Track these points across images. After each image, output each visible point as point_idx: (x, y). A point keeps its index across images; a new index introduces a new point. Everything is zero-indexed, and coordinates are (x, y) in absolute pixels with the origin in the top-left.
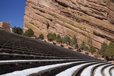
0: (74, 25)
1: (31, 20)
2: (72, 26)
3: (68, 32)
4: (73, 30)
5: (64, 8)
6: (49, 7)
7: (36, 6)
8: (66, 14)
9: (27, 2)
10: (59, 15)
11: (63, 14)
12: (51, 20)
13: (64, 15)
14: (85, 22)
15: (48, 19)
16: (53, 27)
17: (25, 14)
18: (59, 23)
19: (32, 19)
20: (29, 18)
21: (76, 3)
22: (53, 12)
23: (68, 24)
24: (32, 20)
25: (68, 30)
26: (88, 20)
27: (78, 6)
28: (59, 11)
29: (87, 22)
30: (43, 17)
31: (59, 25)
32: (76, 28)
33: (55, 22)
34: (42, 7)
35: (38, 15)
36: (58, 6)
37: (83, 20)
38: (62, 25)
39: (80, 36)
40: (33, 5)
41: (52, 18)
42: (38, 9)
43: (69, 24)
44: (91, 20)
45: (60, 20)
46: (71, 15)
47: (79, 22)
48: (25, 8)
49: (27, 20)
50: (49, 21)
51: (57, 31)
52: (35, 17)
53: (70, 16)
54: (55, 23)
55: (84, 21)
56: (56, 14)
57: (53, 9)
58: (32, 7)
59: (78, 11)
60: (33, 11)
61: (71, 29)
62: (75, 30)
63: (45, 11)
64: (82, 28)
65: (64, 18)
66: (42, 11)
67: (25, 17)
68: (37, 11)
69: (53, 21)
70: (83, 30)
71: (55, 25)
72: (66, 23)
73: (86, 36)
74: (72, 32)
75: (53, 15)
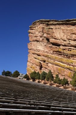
0: (63, 61)
1: (31, 65)
3: (57, 70)
4: (61, 67)
5: (57, 48)
6: (43, 50)
7: (35, 52)
9: (29, 50)
11: (55, 53)
12: (44, 61)
13: (56, 54)
16: (45, 68)
19: (32, 64)
20: (30, 63)
21: (66, 39)
22: (46, 54)
24: (32, 65)
25: (57, 68)
27: (68, 42)
28: (52, 52)
31: (51, 64)
33: (47, 63)
34: (38, 51)
35: (36, 59)
36: (52, 47)
38: (52, 64)
39: (66, 72)
40: (33, 51)
41: (46, 59)
43: (59, 61)
45: (52, 60)
46: (62, 53)
47: (69, 58)
48: (28, 56)
49: (29, 66)
52: (34, 62)
54: (48, 64)
56: (49, 55)
57: (46, 50)
58: (32, 53)
59: (69, 47)
61: (59, 66)
62: (63, 66)
63: (40, 54)
64: (70, 63)
65: (55, 57)
66: (39, 55)
67: (28, 63)
68: (36, 56)
69: (46, 62)
70: (70, 66)
71: (47, 65)
72: (56, 62)
73: (72, 71)
74: (60, 70)
75: (46, 57)
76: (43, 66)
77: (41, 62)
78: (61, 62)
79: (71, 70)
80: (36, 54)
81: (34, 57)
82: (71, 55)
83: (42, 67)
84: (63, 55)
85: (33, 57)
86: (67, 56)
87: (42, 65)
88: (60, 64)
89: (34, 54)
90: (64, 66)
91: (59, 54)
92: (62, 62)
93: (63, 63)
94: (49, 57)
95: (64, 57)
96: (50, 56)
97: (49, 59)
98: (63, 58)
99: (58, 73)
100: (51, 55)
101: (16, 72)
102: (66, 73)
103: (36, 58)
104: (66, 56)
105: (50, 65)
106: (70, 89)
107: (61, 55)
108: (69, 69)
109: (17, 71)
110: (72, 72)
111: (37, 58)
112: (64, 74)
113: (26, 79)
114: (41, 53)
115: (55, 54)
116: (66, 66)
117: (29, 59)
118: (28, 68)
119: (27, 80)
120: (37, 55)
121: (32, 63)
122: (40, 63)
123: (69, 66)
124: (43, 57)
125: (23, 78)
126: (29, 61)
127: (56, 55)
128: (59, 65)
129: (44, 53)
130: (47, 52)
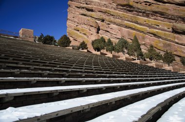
0: (139, 22)
1: (75, 25)
2: (136, 25)
3: (129, 35)
4: (138, 30)
6: (99, 1)
7: (82, 4)
8: (125, 8)
9: (70, 2)
10: (114, 11)
12: (103, 21)
14: (159, 15)
15: (98, 19)
16: (106, 31)
17: (68, 19)
18: (115, 23)
19: (77, 24)
20: (73, 23)
22: (105, 8)
23: (129, 22)
24: (77, 26)
25: (128, 31)
26: (163, 11)
28: (114, 5)
29: (162, 14)
30: (91, 17)
31: (115, 26)
32: (142, 27)
33: (109, 23)
34: (89, 3)
35: (85, 17)
37: (153, 12)
38: (119, 26)
39: (149, 39)
40: (77, 3)
41: (104, 16)
42: (83, 8)
43: (131, 22)
44: (168, 10)
45: (116, 18)
46: (134, 8)
47: (148, 16)
48: (68, 10)
49: (71, 26)
50: (100, 22)
51: (113, 35)
52: (80, 20)
53: (132, 9)
54: (109, 24)
55: (155, 13)
57: (104, 3)
58: (76, 7)
60: (78, 12)
61: (133, 29)
62: (141, 30)
63: (93, 9)
64: (153, 25)
65: (123, 14)
66: (89, 10)
67: (67, 23)
68: (84, 11)
69: (106, 22)
71: (109, 27)
72: (125, 22)
73: (161, 38)
74: (136, 35)
75: (105, 13)
78: (135, 23)
82: (151, 13)
83: (99, 30)
87: (99, 27)
89: (79, 8)
91: (128, 10)
92: (137, 23)
93: (140, 24)
97: (112, 17)
99: (131, 39)
103: (85, 15)
105: (113, 26)
108: (154, 35)
112: (143, 43)
114: (95, 6)
115: (120, 10)
116: (147, 29)
117: (70, 16)
118: (70, 30)
120: (86, 10)
121: (78, 23)
124: (99, 14)
125: (79, 48)
126: (70, 20)
128: (134, 27)
129: (101, 6)
130: (105, 6)
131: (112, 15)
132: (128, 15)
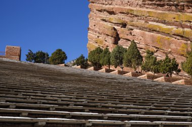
0: (167, 20)
1: (96, 36)
2: (163, 25)
3: (153, 42)
4: (163, 33)
7: (104, 6)
9: (91, 4)
10: (140, 9)
11: (148, 4)
12: (124, 25)
13: (151, 4)
15: (118, 24)
16: (126, 39)
17: (89, 29)
18: (137, 27)
19: (98, 35)
20: (95, 33)
23: (155, 23)
24: (98, 37)
25: (152, 36)
31: (138, 31)
32: (169, 27)
33: (131, 27)
35: (106, 23)
38: (142, 30)
40: (99, 5)
41: (126, 19)
43: (157, 22)
45: (141, 19)
48: (89, 17)
49: (92, 39)
50: (119, 27)
52: (101, 28)
53: (162, 3)
54: (132, 29)
56: (135, 9)
58: (97, 10)
60: (99, 17)
61: (158, 32)
62: (166, 32)
63: (114, 10)
64: (184, 23)
65: (149, 12)
66: (111, 13)
67: (89, 34)
68: (105, 15)
69: (129, 27)
70: (183, 28)
71: (131, 33)
72: (150, 23)
73: (189, 40)
74: (161, 40)
75: (128, 13)
76: (120, 36)
77: (116, 27)
78: (162, 23)
79: (187, 39)
80: (105, 10)
81: (101, 17)
82: (186, 4)
83: (119, 39)
84: (166, 7)
85: (98, 19)
86: (177, 5)
87: (118, 35)
88: (160, 28)
89: (100, 11)
90: (169, 29)
91: (158, 5)
92: (164, 22)
93: (168, 24)
94: (135, 13)
95: (169, 11)
96: (137, 11)
97: (135, 19)
98: (167, 12)
99: (157, 48)
100: (138, 8)
101: (56, 53)
102: (173, 46)
103: (105, 21)
104: (173, 8)
105: (136, 31)
106: (180, 81)
107: (162, 6)
108: (182, 37)
109: (60, 50)
110: (189, 42)
111: (106, 19)
112: (169, 50)
113: (79, 66)
114: (116, 6)
115: (148, 6)
116: (174, 29)
117: (91, 25)
118: (90, 44)
119: (81, 67)
120: (107, 14)
121: (99, 33)
122: (115, 29)
123: (181, 29)
124: (121, 16)
125: (74, 64)
126: (91, 30)
127: (151, 7)
128: (158, 29)
129: (123, 5)
130: (129, 4)
131: (136, 16)
132: (155, 13)
